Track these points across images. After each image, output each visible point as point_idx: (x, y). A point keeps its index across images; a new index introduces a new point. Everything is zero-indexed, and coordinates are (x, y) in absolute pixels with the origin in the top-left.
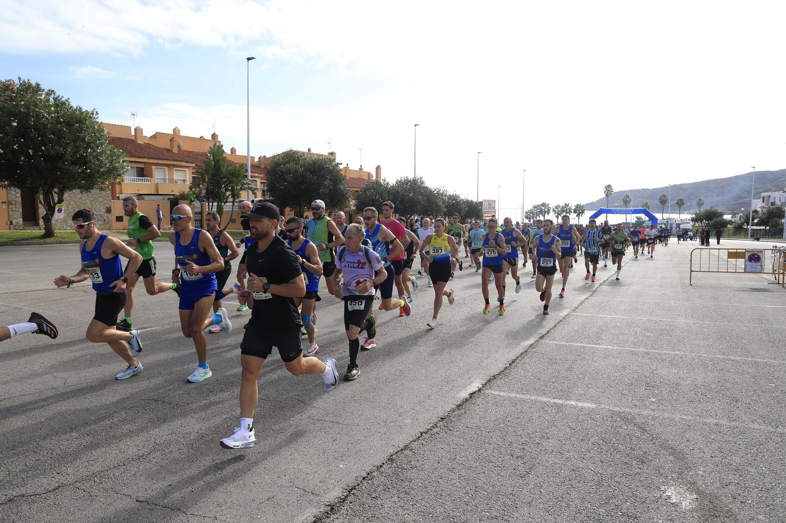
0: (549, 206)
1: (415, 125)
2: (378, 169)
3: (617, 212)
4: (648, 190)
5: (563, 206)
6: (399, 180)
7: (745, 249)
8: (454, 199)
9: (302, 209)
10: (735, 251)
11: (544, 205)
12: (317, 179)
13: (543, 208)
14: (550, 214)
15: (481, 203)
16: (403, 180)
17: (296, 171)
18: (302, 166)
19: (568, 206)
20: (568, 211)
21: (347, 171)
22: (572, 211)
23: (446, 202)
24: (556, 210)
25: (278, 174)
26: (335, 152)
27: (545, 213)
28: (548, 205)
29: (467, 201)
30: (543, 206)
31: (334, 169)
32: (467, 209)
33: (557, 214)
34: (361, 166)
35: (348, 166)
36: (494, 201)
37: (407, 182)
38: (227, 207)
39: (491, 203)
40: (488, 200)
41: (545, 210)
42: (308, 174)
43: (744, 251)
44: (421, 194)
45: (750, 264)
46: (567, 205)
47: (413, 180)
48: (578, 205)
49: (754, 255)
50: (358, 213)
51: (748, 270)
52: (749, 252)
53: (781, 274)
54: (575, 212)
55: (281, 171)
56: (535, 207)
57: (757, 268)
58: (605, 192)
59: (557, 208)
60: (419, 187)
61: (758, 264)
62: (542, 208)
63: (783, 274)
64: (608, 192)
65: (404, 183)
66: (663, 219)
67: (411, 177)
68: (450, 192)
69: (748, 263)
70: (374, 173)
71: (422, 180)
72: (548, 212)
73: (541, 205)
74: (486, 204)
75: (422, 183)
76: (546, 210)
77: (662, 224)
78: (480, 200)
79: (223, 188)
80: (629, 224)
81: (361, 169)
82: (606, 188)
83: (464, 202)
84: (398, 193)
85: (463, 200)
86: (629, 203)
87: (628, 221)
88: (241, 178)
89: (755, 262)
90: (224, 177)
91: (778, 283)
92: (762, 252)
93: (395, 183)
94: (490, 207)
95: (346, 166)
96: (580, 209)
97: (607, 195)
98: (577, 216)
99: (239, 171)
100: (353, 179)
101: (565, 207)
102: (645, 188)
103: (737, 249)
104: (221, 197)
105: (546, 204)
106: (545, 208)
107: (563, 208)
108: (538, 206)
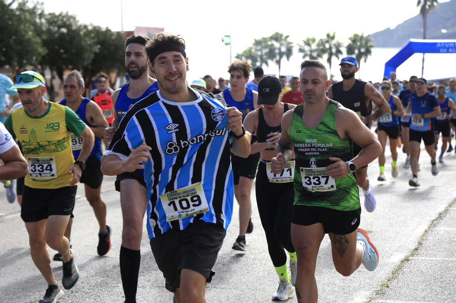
0: (289, 40)
3: (448, 49)
5: (322, 40)
11: (277, 37)
13: (277, 45)
19: (333, 38)
20: (334, 50)
23: (43, 32)
24: (307, 48)
28: (287, 37)
29: (97, 31)
30: (276, 39)
41: (280, 49)
48: (356, 36)
56: (257, 43)
59: (308, 44)
62: (272, 45)
73: (272, 38)
76: (283, 49)
83: (88, 33)
85: (85, 27)
96: (361, 46)
97: (423, 11)
101: (327, 42)
105: (282, 35)
106: (281, 45)
107: (322, 43)
108: (265, 40)
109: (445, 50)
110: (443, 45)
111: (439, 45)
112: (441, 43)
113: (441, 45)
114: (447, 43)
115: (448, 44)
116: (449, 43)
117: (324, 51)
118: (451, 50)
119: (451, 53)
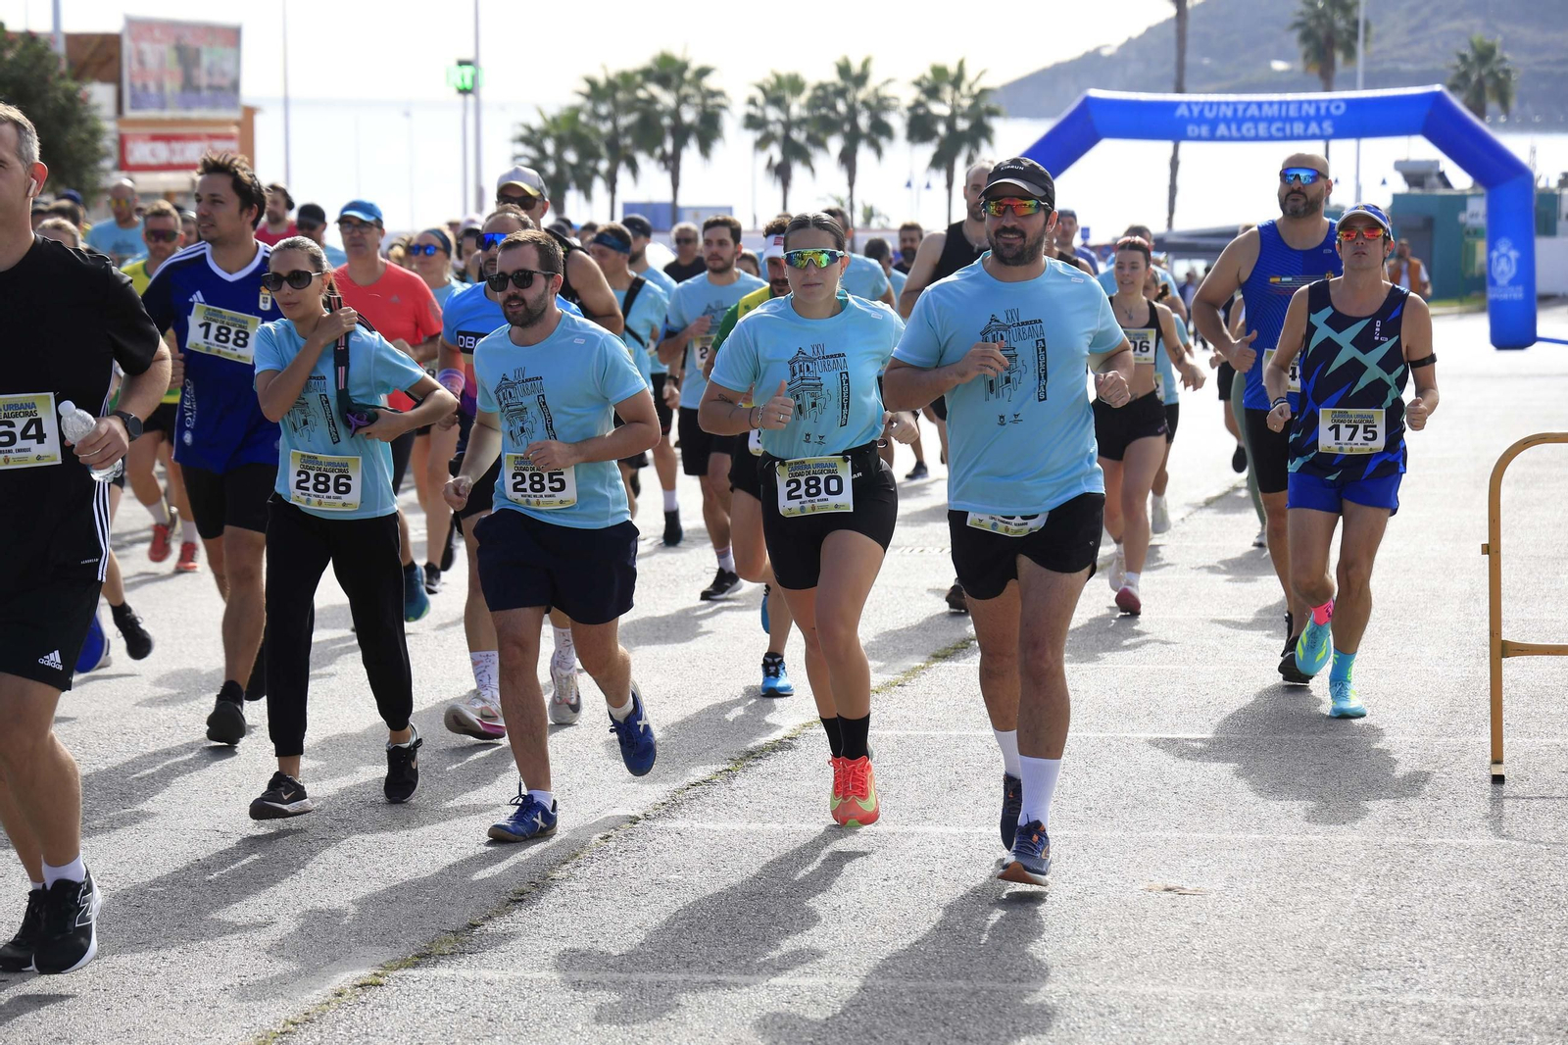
0: (710, 82)
3: (1213, 124)
11: (667, 72)
13: (666, 99)
14: (718, 148)
22: (897, 122)
27: (680, 143)
28: (703, 72)
30: (664, 81)
33: (775, 152)
36: (232, 36)
39: (204, 57)
41: (676, 113)
46: (852, 77)
54: (920, 127)
56: (597, 91)
59: (777, 101)
62: (652, 99)
72: (708, 130)
73: (648, 75)
74: (151, 60)
76: (689, 116)
86: (1350, 52)
94: (189, 85)
101: (840, 95)
105: (684, 67)
106: (683, 100)
107: (820, 96)
108: (626, 80)
109: (1205, 130)
110: (1196, 111)
111: (1182, 111)
112: (1189, 104)
113: (1190, 111)
114: (1211, 104)
115: (1215, 108)
116: (1219, 104)
117: (830, 127)
118: (1222, 129)
119: (1223, 139)
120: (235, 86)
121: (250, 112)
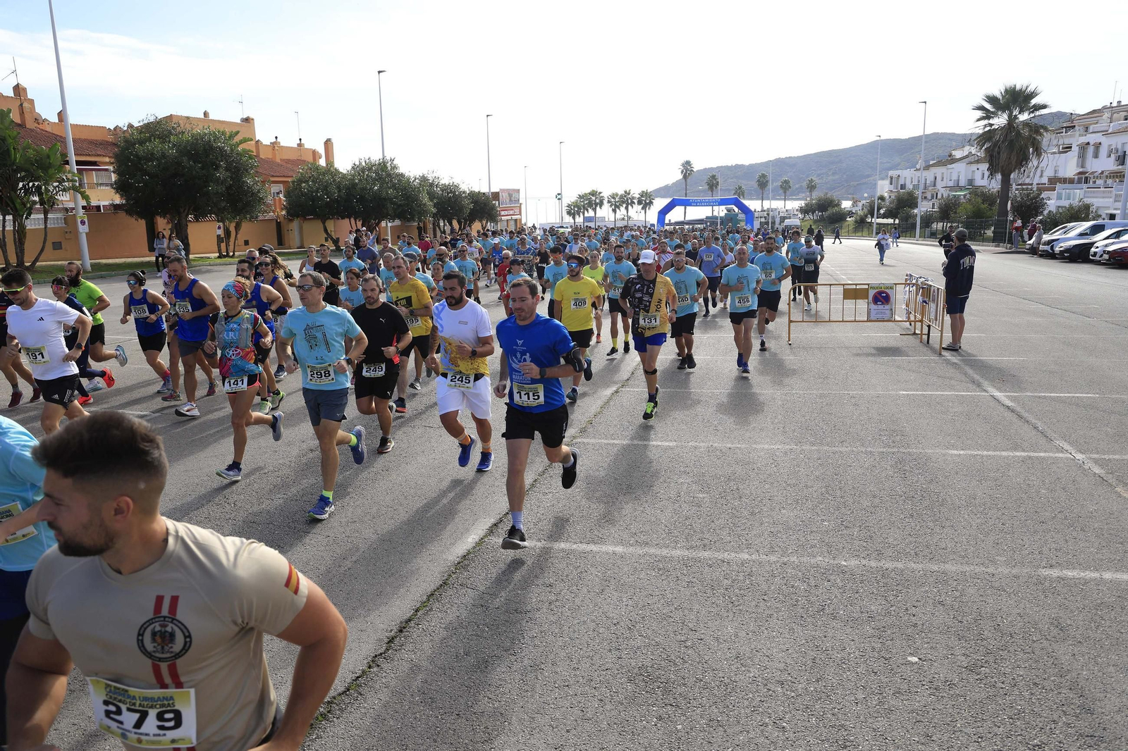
0: (601, 195)
1: (379, 72)
2: (328, 143)
3: (697, 203)
4: (742, 166)
5: (621, 195)
6: (357, 163)
7: (868, 285)
8: (451, 192)
9: (184, 221)
10: (854, 287)
11: (593, 193)
12: (202, 168)
13: (594, 198)
14: (603, 207)
15: (496, 196)
16: (364, 164)
17: (164, 156)
18: (174, 146)
19: (629, 194)
20: (629, 201)
21: (276, 148)
22: (636, 201)
24: (613, 200)
25: (131, 161)
26: (251, 116)
27: (596, 206)
28: (600, 193)
30: (593, 195)
31: (232, 150)
32: (471, 206)
33: (613, 207)
34: (300, 140)
35: (278, 140)
36: (518, 191)
37: (370, 167)
38: (34, 222)
39: (513, 195)
40: (508, 190)
41: (595, 201)
42: (185, 159)
43: (867, 287)
44: (394, 186)
45: (875, 307)
46: (627, 193)
47: (380, 164)
48: (643, 192)
49: (880, 293)
50: (291, 221)
51: (872, 318)
52: (873, 288)
53: (917, 321)
54: (640, 202)
55: (137, 156)
56: (580, 197)
57: (885, 313)
58: (682, 172)
59: (614, 198)
60: (389, 175)
61: (887, 307)
62: (591, 198)
63: (921, 321)
64: (686, 172)
65: (363, 170)
66: (763, 211)
67: (376, 157)
68: (445, 181)
69: (873, 306)
70: (321, 150)
71: (394, 162)
72: (601, 204)
73: (589, 193)
74: (504, 196)
75: (395, 167)
77: (761, 217)
78: (494, 190)
79: (21, 189)
80: (716, 218)
81: (300, 145)
82: (683, 165)
84: (354, 185)
86: (716, 187)
87: (716, 213)
88: (51, 171)
89: (883, 304)
90: (19, 170)
91: (915, 334)
92: (891, 288)
93: (349, 168)
94: (510, 200)
95: (275, 140)
96: (646, 198)
97: (685, 177)
98: (642, 208)
99: (48, 157)
100: (288, 161)
101: (625, 196)
102: (740, 163)
103: (856, 285)
104: (18, 206)
105: (597, 192)
106: (596, 198)
107: (622, 197)
108: (586, 195)
113: (692, 201)
114: (696, 199)
116: (699, 199)
117: (623, 202)
118: (699, 204)
120: (519, 200)
121: (521, 204)
